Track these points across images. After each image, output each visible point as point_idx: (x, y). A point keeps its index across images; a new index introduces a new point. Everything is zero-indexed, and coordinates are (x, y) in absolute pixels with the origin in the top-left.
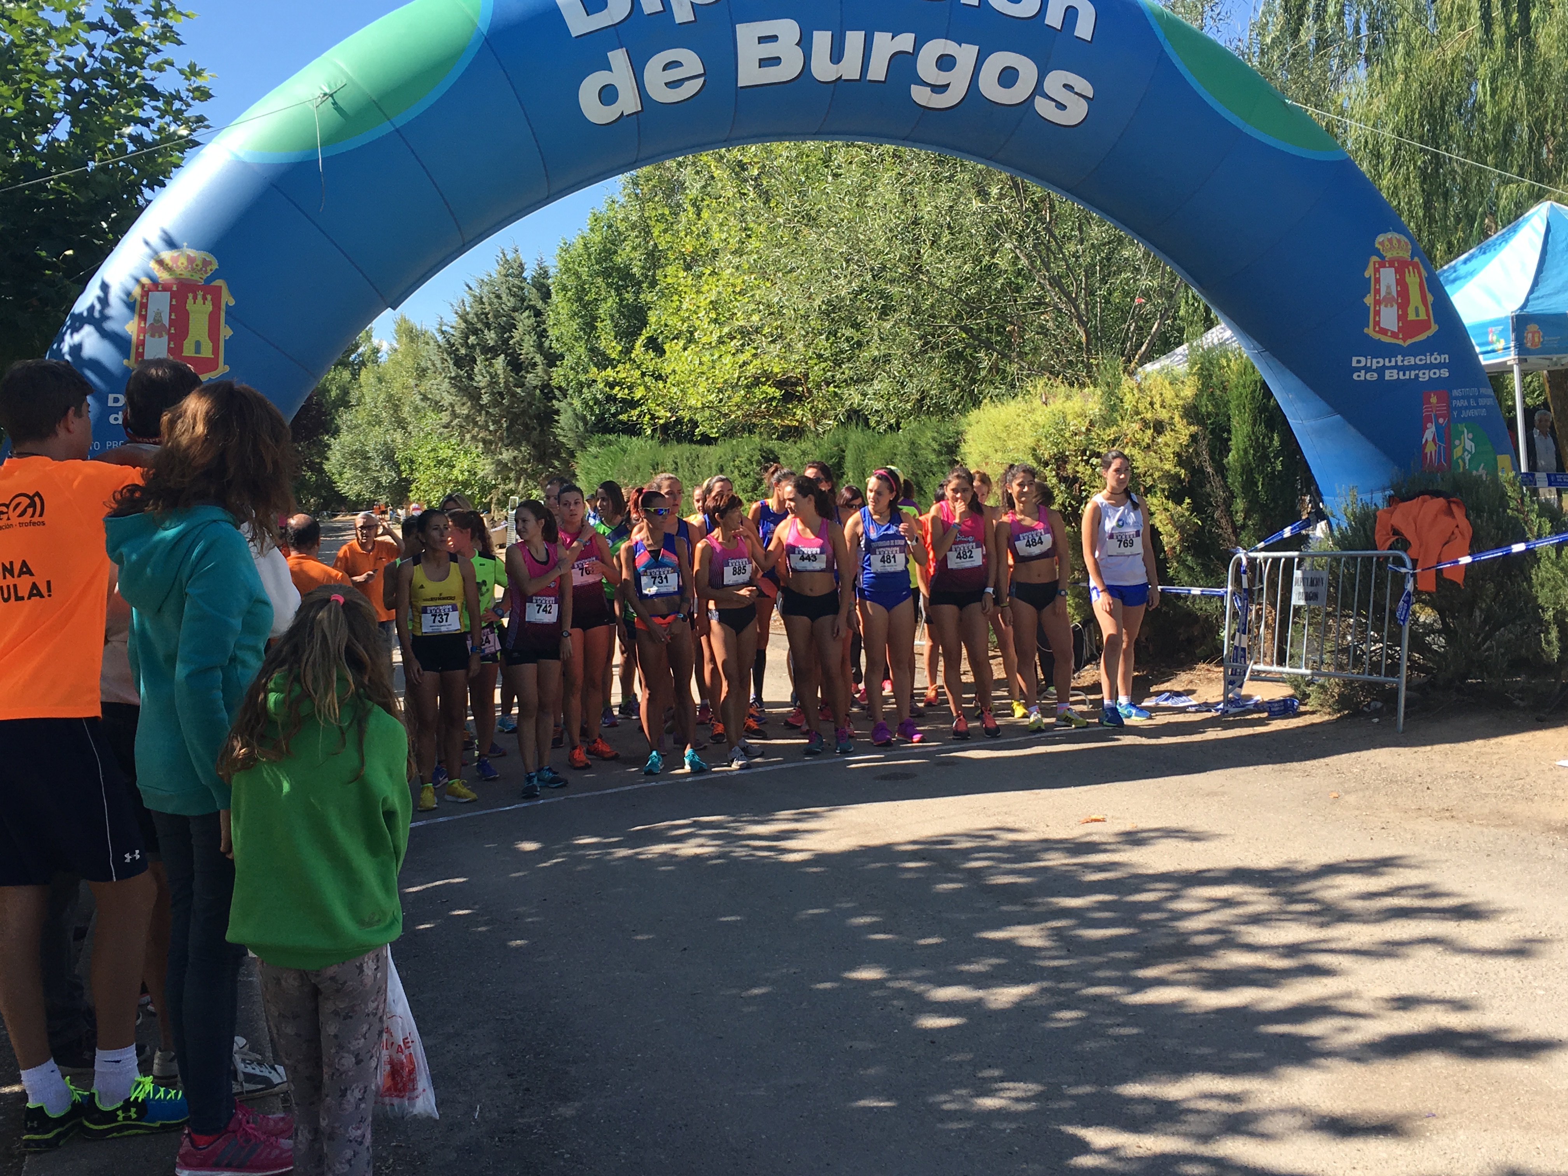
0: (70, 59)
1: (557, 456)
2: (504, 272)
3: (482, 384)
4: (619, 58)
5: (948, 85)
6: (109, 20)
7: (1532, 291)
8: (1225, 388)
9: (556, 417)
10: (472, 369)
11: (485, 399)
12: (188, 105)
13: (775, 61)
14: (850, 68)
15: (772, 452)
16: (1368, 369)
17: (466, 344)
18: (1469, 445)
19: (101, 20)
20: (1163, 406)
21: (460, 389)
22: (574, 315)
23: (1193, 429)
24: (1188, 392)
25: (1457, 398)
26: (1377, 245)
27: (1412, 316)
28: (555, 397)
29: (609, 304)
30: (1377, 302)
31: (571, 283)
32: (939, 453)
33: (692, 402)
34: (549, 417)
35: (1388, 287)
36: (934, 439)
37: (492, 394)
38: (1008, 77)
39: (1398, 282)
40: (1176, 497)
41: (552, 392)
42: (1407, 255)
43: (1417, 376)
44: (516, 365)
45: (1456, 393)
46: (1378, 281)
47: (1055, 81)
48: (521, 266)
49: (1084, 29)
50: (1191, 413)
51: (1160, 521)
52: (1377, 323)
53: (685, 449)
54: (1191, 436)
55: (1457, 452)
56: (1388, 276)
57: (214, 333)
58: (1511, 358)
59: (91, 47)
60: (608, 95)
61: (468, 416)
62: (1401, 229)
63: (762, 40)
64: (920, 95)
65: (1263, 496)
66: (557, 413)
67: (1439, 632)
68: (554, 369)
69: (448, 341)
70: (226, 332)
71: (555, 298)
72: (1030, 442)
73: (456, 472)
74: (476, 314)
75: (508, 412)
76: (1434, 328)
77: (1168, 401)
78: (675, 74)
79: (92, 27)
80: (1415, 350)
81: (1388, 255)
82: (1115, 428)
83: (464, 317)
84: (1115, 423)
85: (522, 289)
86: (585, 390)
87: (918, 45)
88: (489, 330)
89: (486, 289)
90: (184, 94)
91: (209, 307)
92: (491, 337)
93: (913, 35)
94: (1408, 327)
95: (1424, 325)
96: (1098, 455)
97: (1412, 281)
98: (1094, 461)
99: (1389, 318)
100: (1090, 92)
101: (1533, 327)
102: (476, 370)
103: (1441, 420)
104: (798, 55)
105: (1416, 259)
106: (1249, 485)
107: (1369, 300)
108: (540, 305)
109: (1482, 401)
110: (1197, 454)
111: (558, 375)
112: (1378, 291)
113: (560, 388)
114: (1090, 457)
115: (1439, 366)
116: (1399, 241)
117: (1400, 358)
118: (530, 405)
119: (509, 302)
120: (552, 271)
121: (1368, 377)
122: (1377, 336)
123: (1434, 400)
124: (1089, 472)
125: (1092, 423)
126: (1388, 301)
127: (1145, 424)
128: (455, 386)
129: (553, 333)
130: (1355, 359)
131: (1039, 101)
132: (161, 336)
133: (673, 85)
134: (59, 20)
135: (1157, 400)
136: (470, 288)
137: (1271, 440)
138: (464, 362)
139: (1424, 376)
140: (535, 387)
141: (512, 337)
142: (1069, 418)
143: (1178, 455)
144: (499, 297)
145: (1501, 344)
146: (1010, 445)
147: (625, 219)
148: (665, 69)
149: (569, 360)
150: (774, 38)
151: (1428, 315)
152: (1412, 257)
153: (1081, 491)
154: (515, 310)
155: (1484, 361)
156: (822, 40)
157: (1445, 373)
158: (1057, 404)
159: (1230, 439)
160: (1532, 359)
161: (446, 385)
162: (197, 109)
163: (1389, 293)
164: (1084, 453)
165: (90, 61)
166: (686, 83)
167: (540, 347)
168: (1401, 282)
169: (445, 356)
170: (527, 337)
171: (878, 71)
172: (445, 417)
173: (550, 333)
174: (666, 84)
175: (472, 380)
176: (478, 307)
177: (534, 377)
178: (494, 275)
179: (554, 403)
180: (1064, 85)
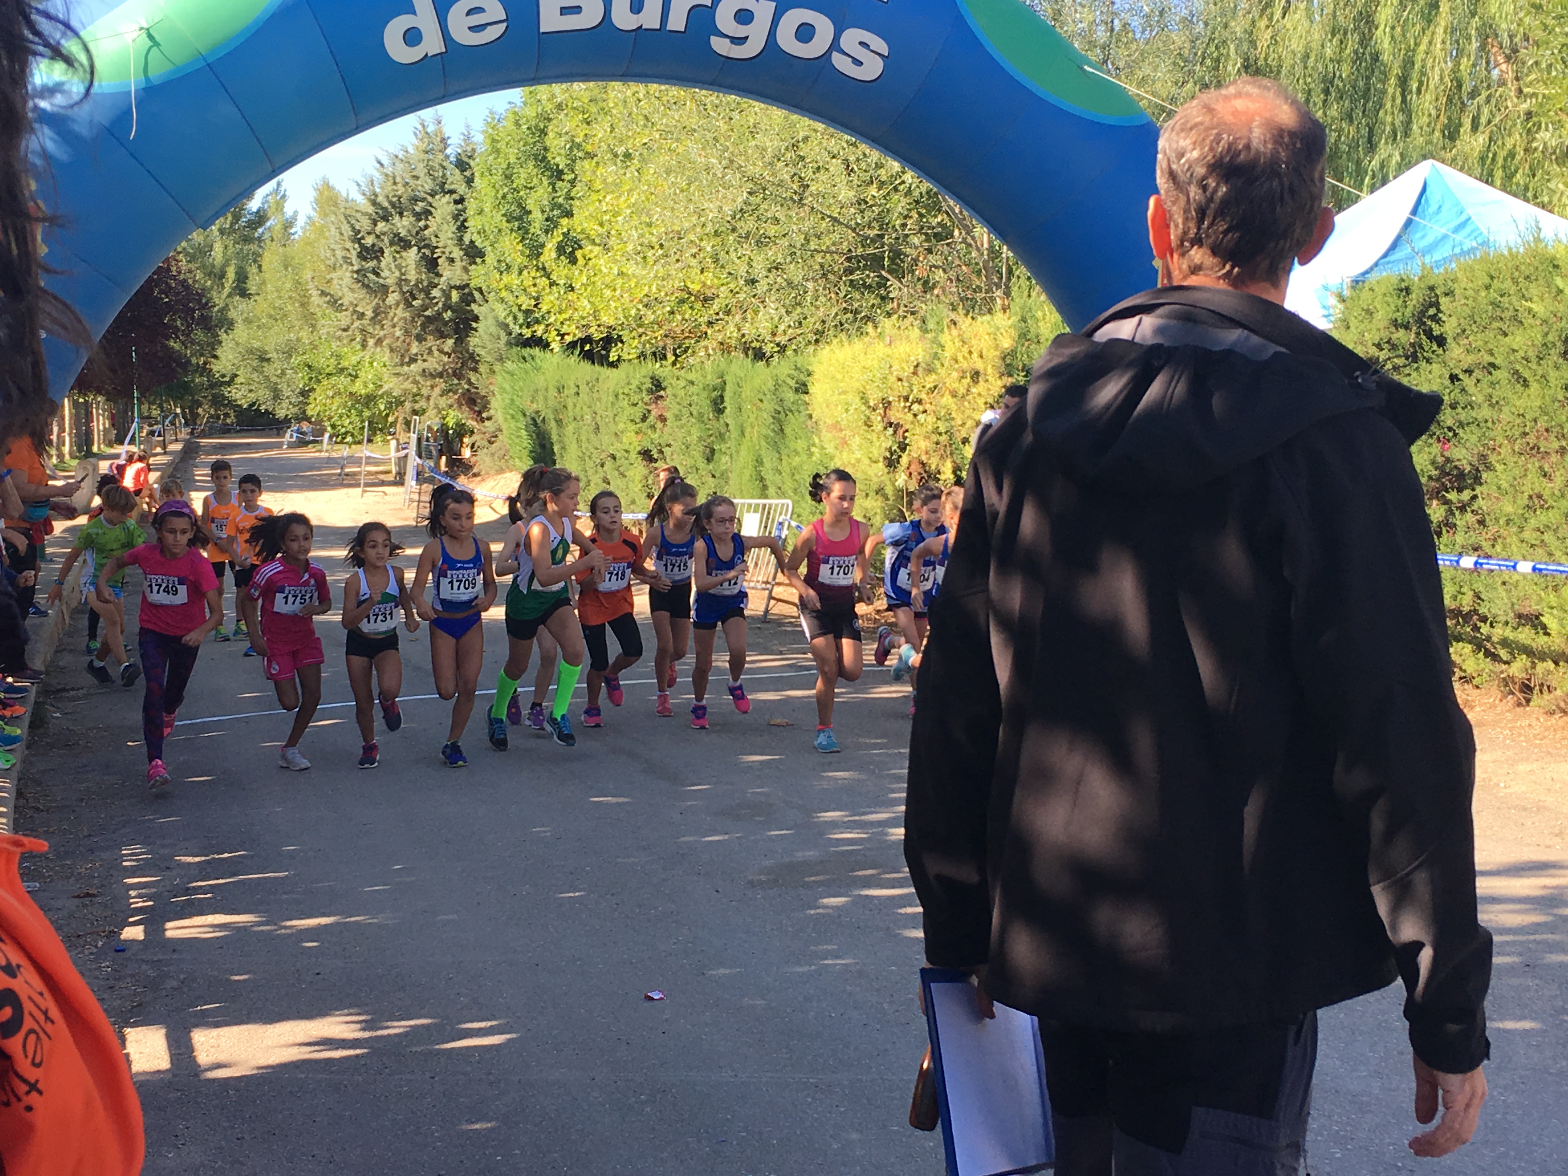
1: (475, 368)
2: (422, 147)
3: (389, 281)
5: (747, 38)
7: (1385, 255)
9: (474, 325)
10: (379, 261)
11: (393, 298)
15: (664, 380)
17: (372, 232)
20: (980, 356)
21: (364, 285)
22: (500, 203)
28: (475, 301)
29: (538, 194)
31: (500, 165)
33: (605, 318)
34: (466, 323)
37: (402, 293)
38: (805, 33)
41: (471, 294)
44: (431, 260)
47: (851, 38)
48: (444, 140)
50: (1008, 363)
61: (373, 318)
64: (720, 45)
68: (474, 267)
69: (353, 228)
71: (479, 183)
73: (358, 383)
74: (388, 197)
75: (418, 316)
77: (984, 352)
83: (372, 199)
84: (935, 370)
85: (444, 168)
88: (401, 214)
89: (400, 166)
92: (403, 225)
96: (920, 402)
98: (916, 407)
100: (884, 50)
102: (383, 264)
107: (1156, 265)
108: (462, 189)
111: (478, 275)
113: (480, 290)
114: (912, 404)
118: (447, 307)
119: (426, 184)
120: (478, 149)
124: (912, 418)
125: (916, 370)
127: (963, 373)
128: (358, 281)
129: (474, 224)
131: (835, 56)
135: (976, 350)
136: (382, 165)
138: (370, 253)
140: (453, 288)
141: (426, 227)
144: (416, 177)
146: (845, 386)
149: (490, 259)
154: (433, 193)
161: (347, 278)
164: (906, 399)
167: (459, 240)
169: (349, 245)
170: (445, 227)
171: (677, 22)
172: (344, 318)
173: (472, 223)
175: (377, 275)
176: (389, 187)
177: (450, 274)
178: (411, 150)
179: (474, 306)
180: (861, 43)
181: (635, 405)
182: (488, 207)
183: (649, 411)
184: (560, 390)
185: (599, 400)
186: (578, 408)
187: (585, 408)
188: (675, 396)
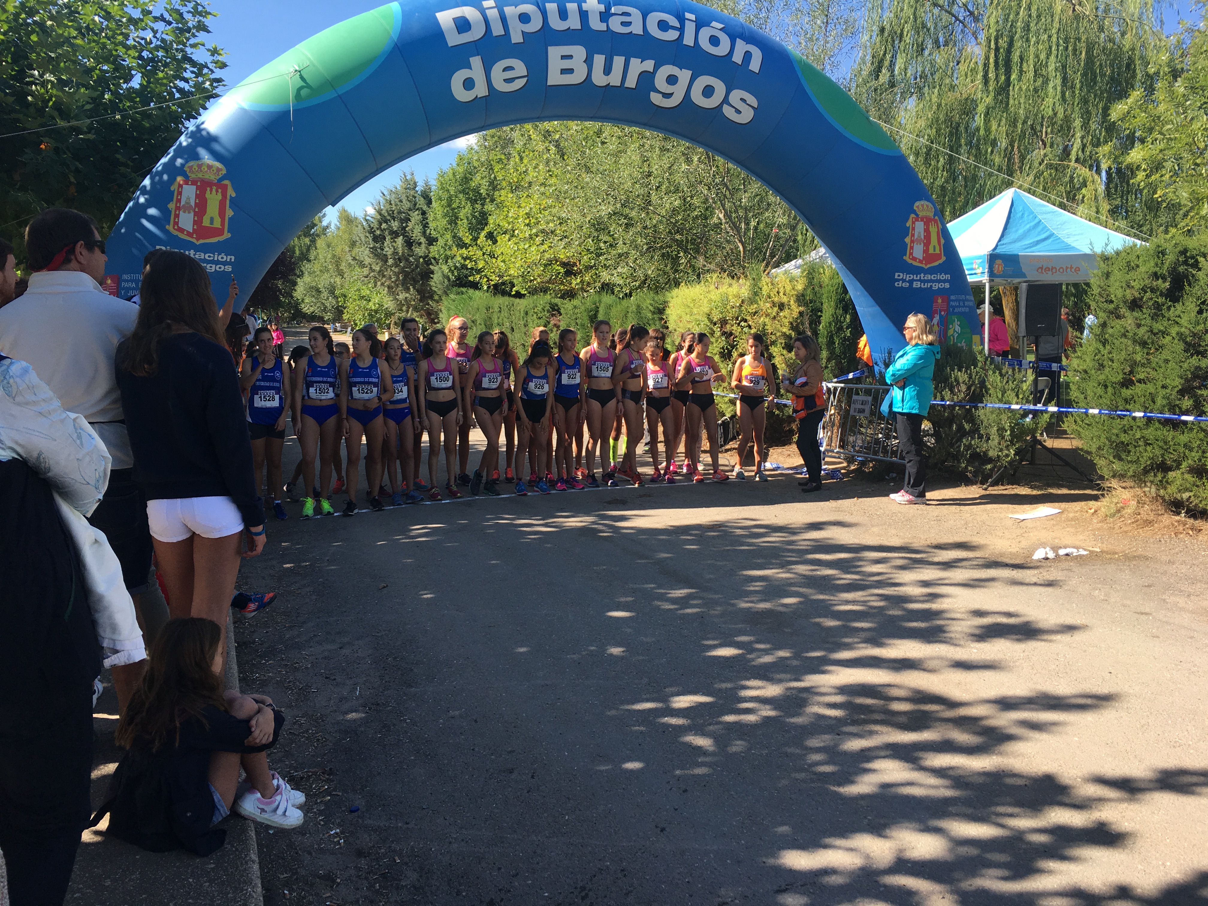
0: (142, 39)
1: (431, 297)
2: (404, 186)
3: (388, 253)
4: (476, 62)
5: (672, 94)
6: (167, 16)
7: (1000, 240)
8: (821, 286)
9: (432, 275)
10: (383, 243)
11: (390, 262)
12: (212, 72)
13: (570, 71)
14: (615, 79)
15: (557, 305)
16: (904, 281)
17: (379, 228)
18: (958, 329)
19: (162, 15)
20: (784, 294)
21: (376, 255)
22: (445, 215)
23: (802, 309)
24: (800, 287)
25: (953, 301)
26: (915, 208)
27: (931, 251)
28: (431, 264)
29: (466, 210)
30: (912, 241)
31: (445, 196)
32: (654, 313)
33: (512, 272)
34: (427, 275)
35: (919, 233)
36: (651, 304)
37: (394, 259)
38: (708, 91)
39: (925, 230)
40: (789, 347)
41: (430, 260)
42: (931, 214)
43: (931, 286)
44: (409, 243)
45: (952, 297)
46: (913, 229)
47: (736, 95)
48: (415, 184)
49: (755, 65)
50: (801, 299)
51: (778, 361)
52: (911, 254)
53: (506, 300)
54: (800, 313)
55: (950, 332)
56: (920, 227)
57: (222, 213)
58: (985, 279)
59: (155, 32)
60: (469, 84)
61: (380, 271)
62: (929, 199)
63: (563, 57)
64: (656, 99)
65: (837, 351)
66: (433, 273)
67: (932, 435)
68: (432, 247)
69: (370, 226)
70: (229, 213)
71: (434, 204)
72: (706, 310)
73: (371, 304)
74: (387, 211)
75: (402, 271)
76: (944, 258)
77: (788, 292)
78: (509, 74)
79: (156, 19)
80: (931, 271)
81: (921, 214)
82: (756, 306)
83: (379, 212)
84: (757, 303)
85: (415, 197)
86: (449, 261)
87: (656, 68)
88: (394, 221)
89: (393, 196)
90: (211, 66)
91: (220, 197)
92: (395, 225)
93: (653, 62)
94: (929, 257)
95: (938, 257)
96: (746, 321)
97: (933, 230)
98: (743, 324)
99: (918, 251)
100: (755, 104)
101: (999, 262)
102: (385, 244)
103: (943, 313)
104: (584, 68)
105: (936, 218)
106: (830, 343)
107: (907, 240)
108: (425, 208)
109: (966, 303)
110: (803, 324)
111: (434, 251)
112: (913, 235)
113: (435, 258)
114: (741, 321)
115: (945, 281)
116: (927, 206)
117: (922, 275)
118: (417, 267)
119: (407, 205)
120: (433, 188)
121: (904, 285)
122: (910, 261)
123: (940, 301)
124: (740, 330)
125: (743, 302)
126: (919, 241)
127: (774, 304)
128: (372, 253)
129: (432, 225)
130: (897, 274)
131: (725, 107)
132: (189, 213)
133: (508, 81)
134: (136, 14)
135: (782, 291)
136: (384, 195)
137: (845, 318)
138: (379, 239)
139: (936, 286)
140: (421, 257)
141: (407, 226)
142: (730, 297)
143: (791, 324)
144: (401, 201)
145: (980, 270)
146: (695, 311)
147: (478, 160)
148: (504, 71)
149: (441, 242)
150: (570, 57)
151: (940, 250)
152: (934, 216)
153: (734, 341)
154: (410, 210)
155: (970, 279)
156: (599, 60)
157: (947, 285)
158: (724, 289)
159: (821, 316)
160: (996, 280)
161: (367, 252)
162: (218, 74)
163: (919, 236)
164: (737, 319)
165: (154, 40)
166: (517, 81)
167: (424, 233)
168: (927, 231)
169: (368, 235)
170: (417, 227)
171: (631, 82)
172: (366, 271)
173: (431, 225)
174: (504, 80)
175: (383, 250)
176: (388, 206)
177: (420, 251)
178: (399, 188)
179: (431, 267)
180: (741, 99)
181: (540, 318)
182: (439, 217)
183: (549, 323)
184: (488, 309)
185: (514, 315)
186: (500, 320)
187: (505, 319)
188: (567, 314)
